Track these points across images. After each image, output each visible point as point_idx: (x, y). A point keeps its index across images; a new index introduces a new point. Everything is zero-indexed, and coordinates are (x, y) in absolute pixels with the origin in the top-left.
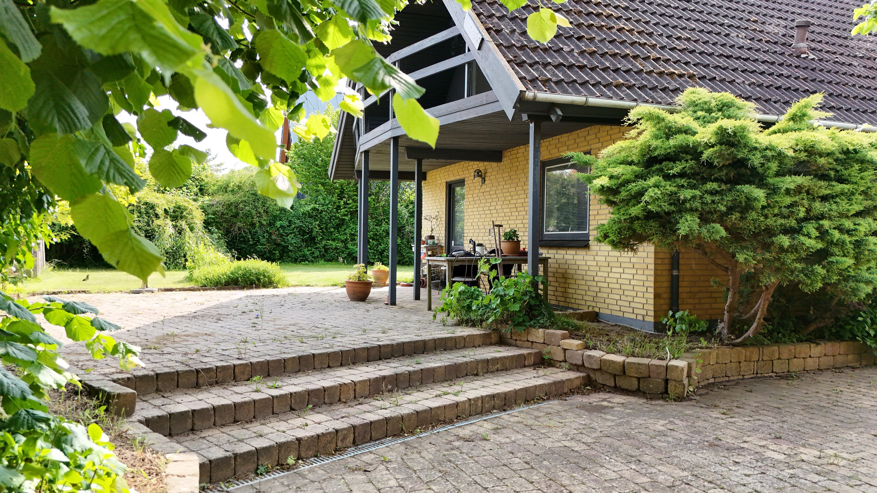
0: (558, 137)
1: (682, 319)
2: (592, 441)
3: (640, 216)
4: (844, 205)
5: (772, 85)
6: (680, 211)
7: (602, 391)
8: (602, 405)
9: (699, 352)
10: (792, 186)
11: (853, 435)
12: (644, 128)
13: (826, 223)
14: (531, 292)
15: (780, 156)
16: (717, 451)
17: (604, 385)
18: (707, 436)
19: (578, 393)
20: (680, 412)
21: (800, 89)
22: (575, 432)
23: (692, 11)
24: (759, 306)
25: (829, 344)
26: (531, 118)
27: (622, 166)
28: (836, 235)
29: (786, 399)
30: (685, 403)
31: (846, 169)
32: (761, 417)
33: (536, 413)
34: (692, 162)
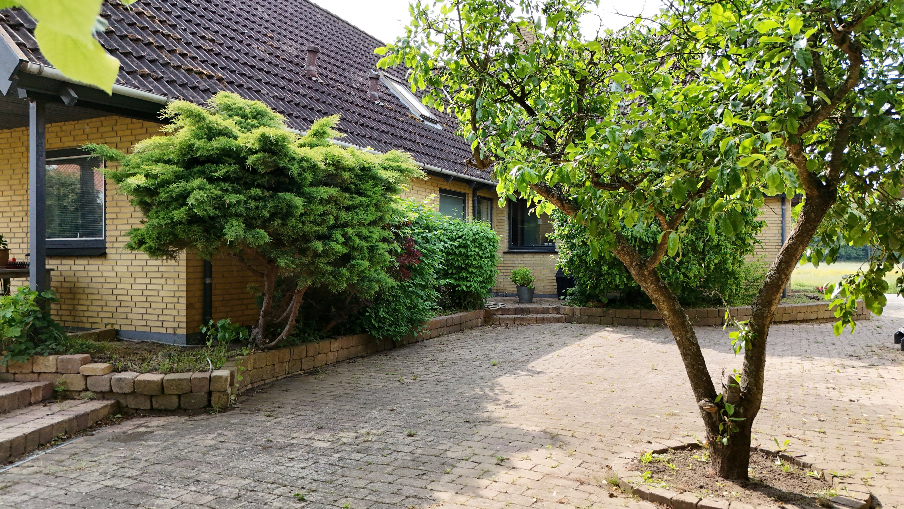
0: (59, 124)
1: (223, 327)
2: (138, 473)
3: (183, 220)
4: (362, 215)
5: (292, 101)
6: (225, 216)
7: (135, 417)
8: (139, 432)
9: (241, 360)
10: (325, 196)
11: (375, 413)
12: (182, 124)
13: (349, 230)
14: (35, 311)
15: (314, 167)
16: (271, 452)
17: (137, 410)
18: (258, 440)
19: (106, 424)
20: (227, 422)
21: (315, 109)
22: (115, 467)
23: (212, 12)
24: (291, 309)
25: (345, 338)
26: (32, 96)
27: (160, 164)
28: (357, 241)
29: (317, 392)
30: (229, 413)
31: (363, 184)
32: (301, 413)
33: (57, 457)
34: (236, 167)
